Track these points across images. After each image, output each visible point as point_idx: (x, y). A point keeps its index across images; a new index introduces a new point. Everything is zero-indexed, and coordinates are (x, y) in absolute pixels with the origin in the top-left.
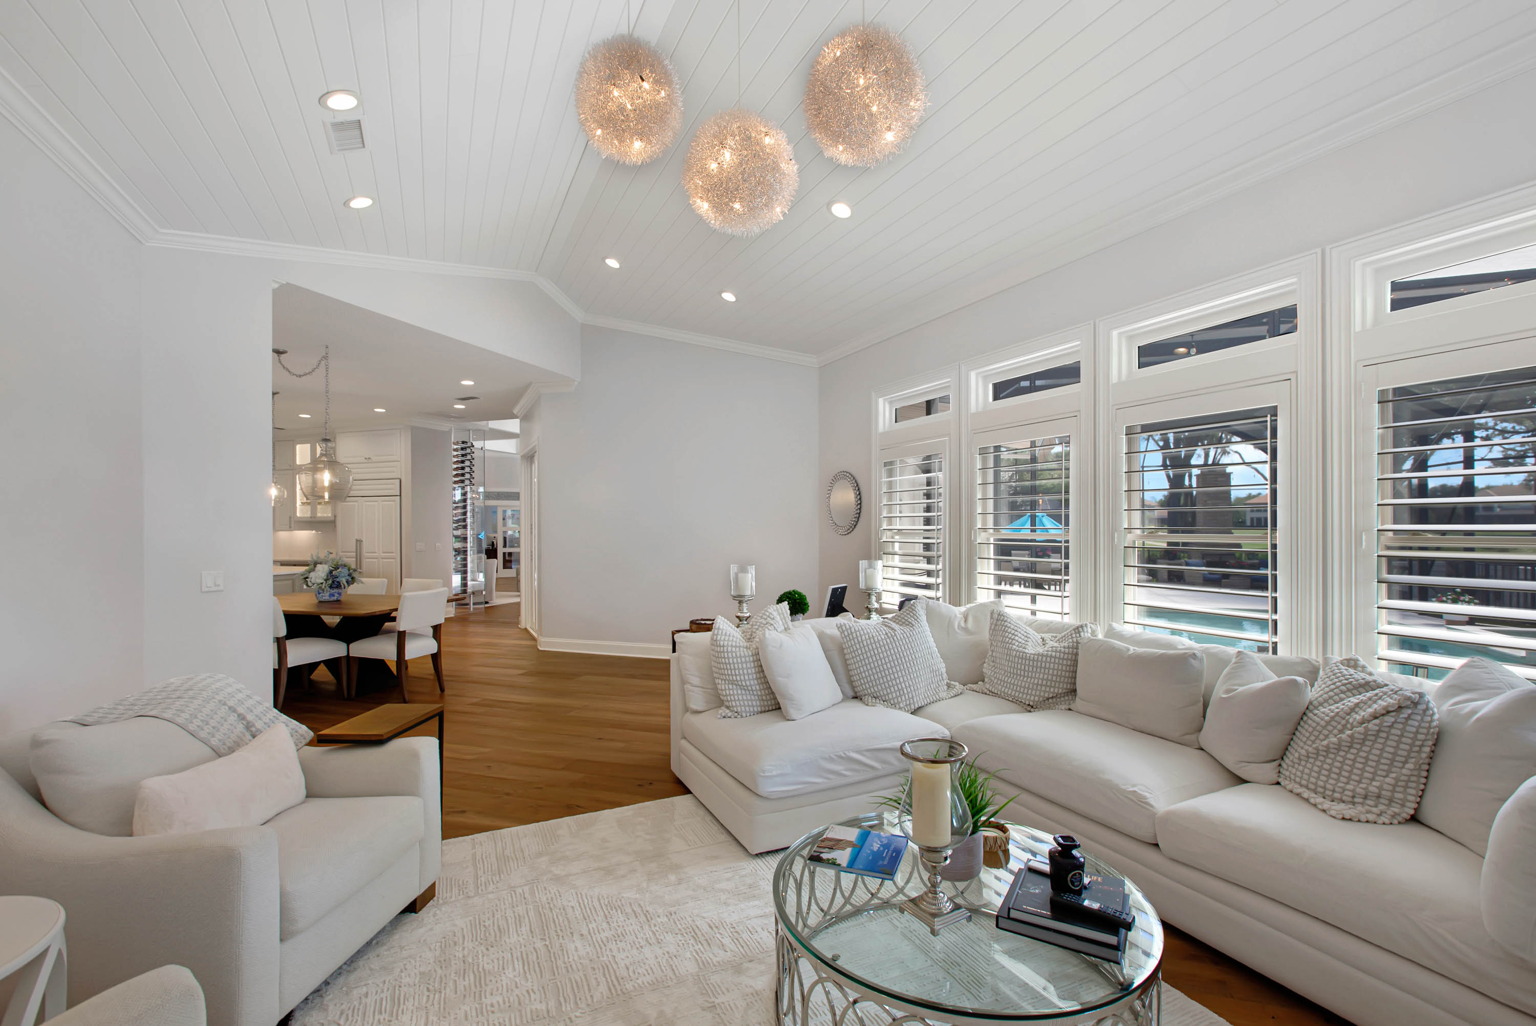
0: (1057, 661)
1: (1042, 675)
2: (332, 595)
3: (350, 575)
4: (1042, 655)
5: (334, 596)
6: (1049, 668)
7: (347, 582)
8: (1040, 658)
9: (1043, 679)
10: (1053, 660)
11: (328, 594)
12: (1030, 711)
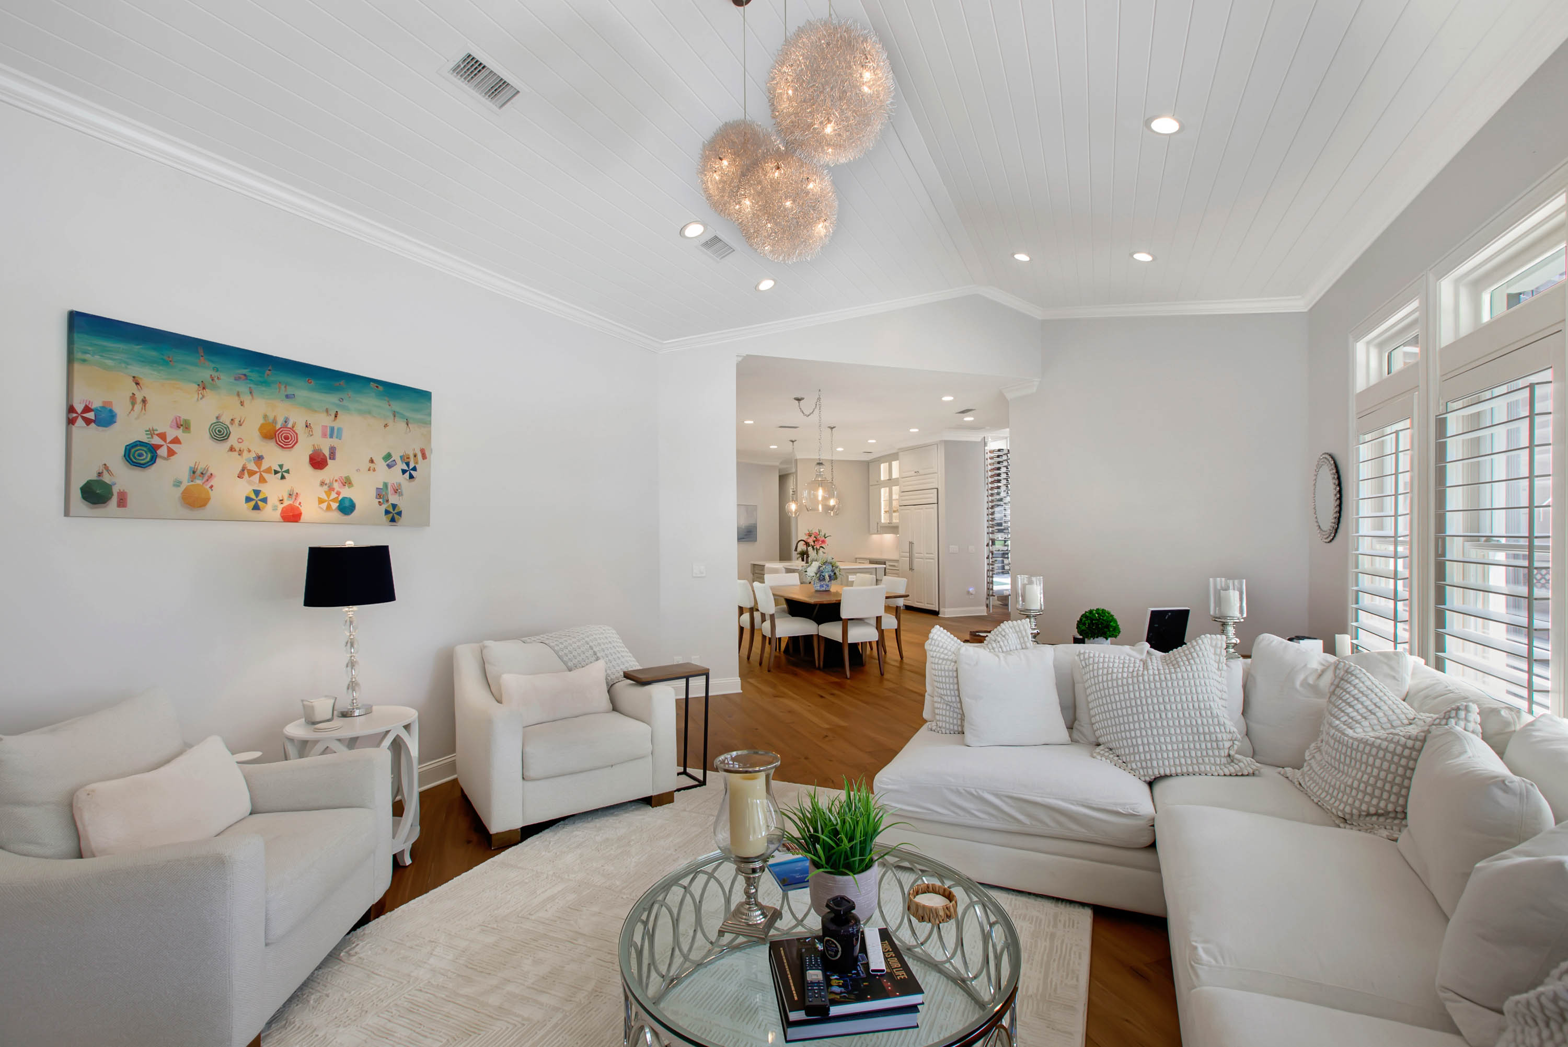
0: (1389, 756)
1: (1360, 774)
2: (821, 586)
3: (833, 571)
4: (1366, 743)
5: (823, 587)
6: (1373, 766)
7: (830, 576)
8: (1362, 746)
9: (1360, 781)
10: (1381, 754)
11: (819, 585)
12: (1339, 827)
